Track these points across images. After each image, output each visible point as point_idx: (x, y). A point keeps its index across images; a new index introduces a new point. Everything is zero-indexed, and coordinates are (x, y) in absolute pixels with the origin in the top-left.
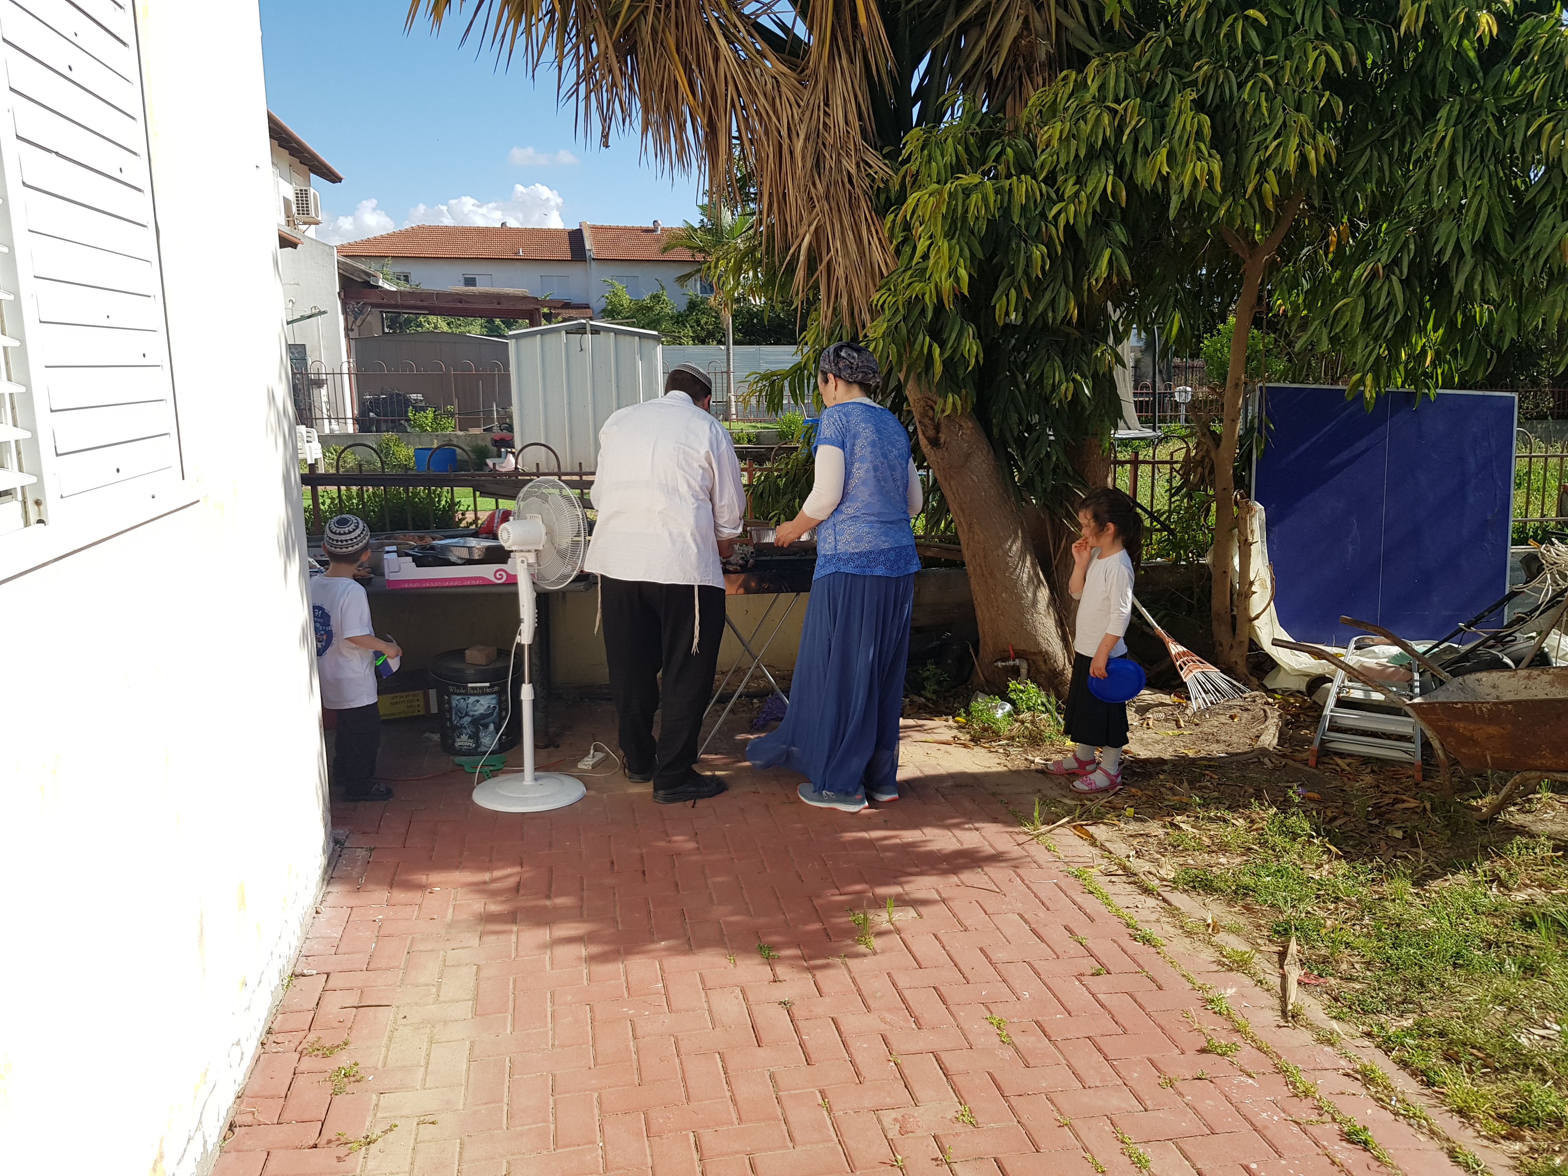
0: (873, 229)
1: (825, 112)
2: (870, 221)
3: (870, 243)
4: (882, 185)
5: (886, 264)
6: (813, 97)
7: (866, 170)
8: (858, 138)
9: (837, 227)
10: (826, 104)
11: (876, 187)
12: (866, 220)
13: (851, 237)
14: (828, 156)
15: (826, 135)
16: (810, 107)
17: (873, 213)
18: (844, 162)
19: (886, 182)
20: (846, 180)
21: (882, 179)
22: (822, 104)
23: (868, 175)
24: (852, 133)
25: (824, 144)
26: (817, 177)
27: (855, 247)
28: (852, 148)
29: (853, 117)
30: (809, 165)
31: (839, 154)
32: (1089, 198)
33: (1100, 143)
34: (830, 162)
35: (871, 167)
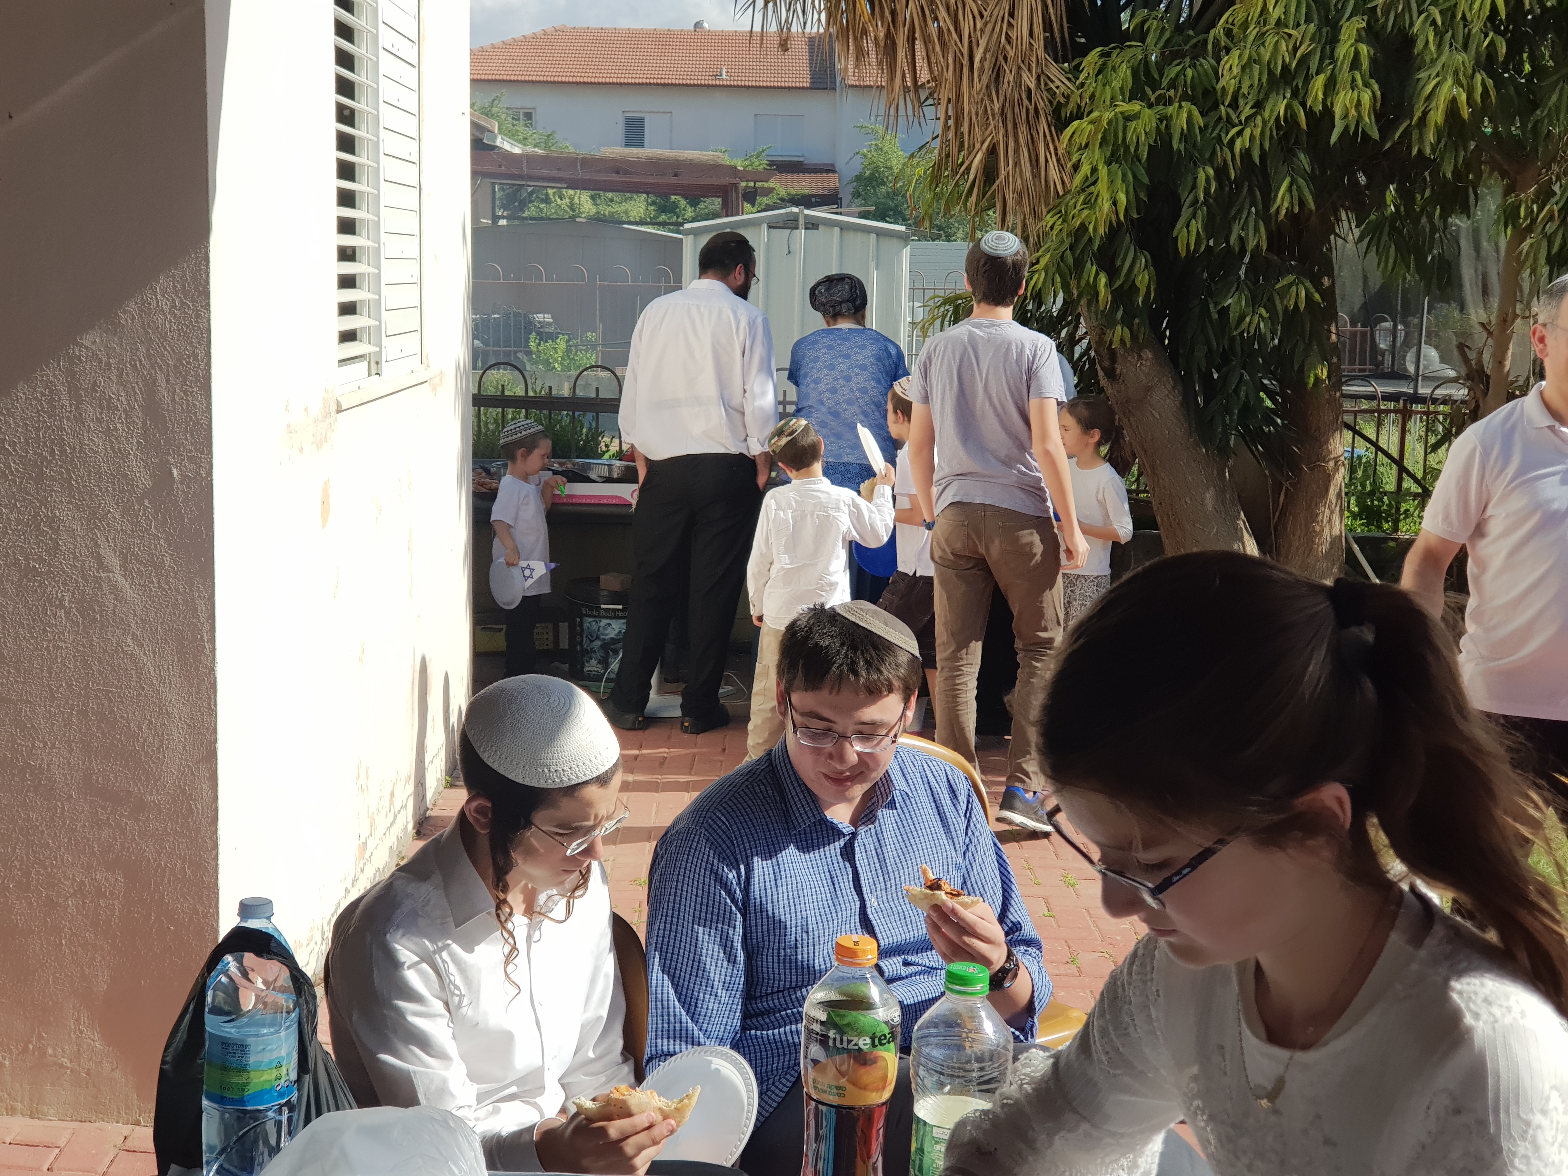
0: (1051, 146)
1: (1009, 23)
2: (1048, 137)
3: (1047, 161)
4: (1062, 100)
5: (1063, 183)
6: (998, 8)
7: (1046, 84)
8: (1041, 52)
9: (1011, 144)
10: (1012, 15)
11: (1055, 103)
12: (1045, 136)
13: (1026, 154)
14: (1008, 71)
15: (1008, 47)
16: (994, 17)
17: (1053, 129)
18: (1024, 76)
19: (1068, 98)
20: (1024, 96)
21: (1063, 95)
22: (1006, 15)
23: (1049, 90)
24: (1036, 46)
25: (1005, 58)
26: (994, 93)
27: (1028, 165)
28: (1034, 59)
29: (1038, 28)
30: (985, 79)
31: (1020, 68)
32: (1264, 123)
33: (1279, 68)
34: (1010, 77)
35: (1052, 81)
